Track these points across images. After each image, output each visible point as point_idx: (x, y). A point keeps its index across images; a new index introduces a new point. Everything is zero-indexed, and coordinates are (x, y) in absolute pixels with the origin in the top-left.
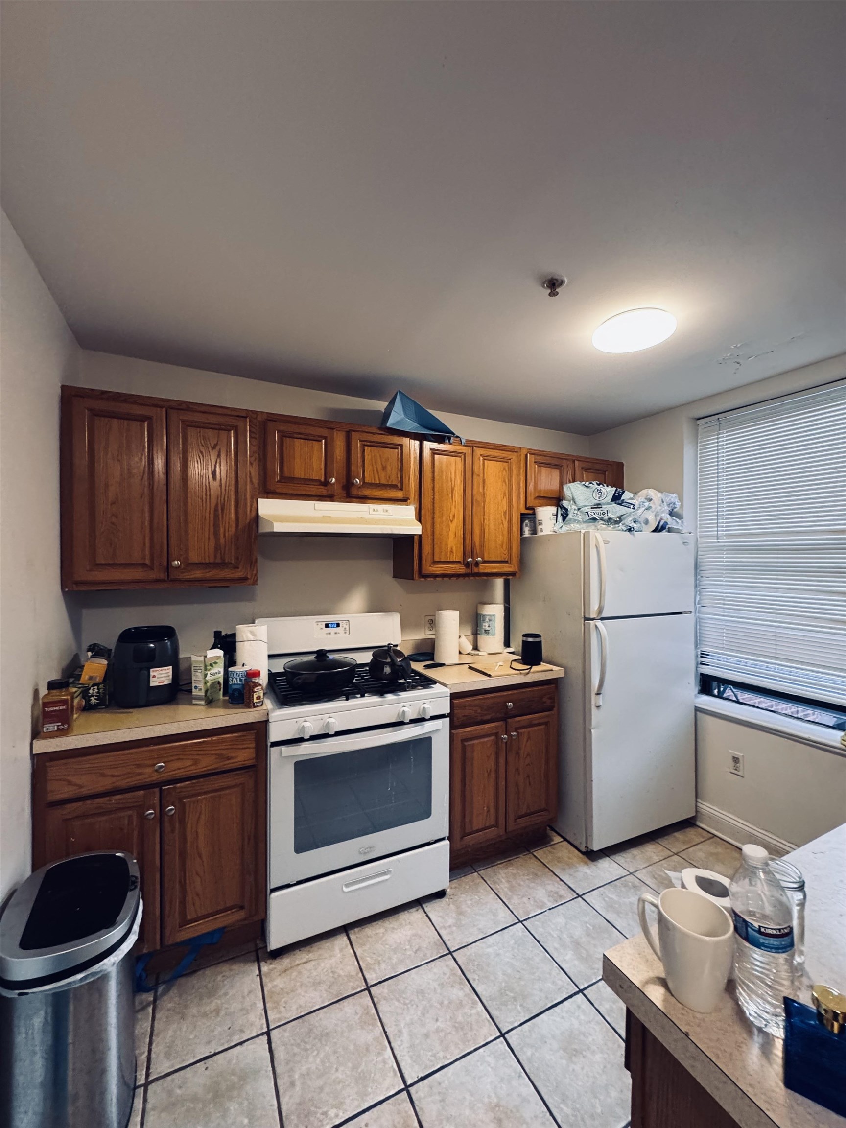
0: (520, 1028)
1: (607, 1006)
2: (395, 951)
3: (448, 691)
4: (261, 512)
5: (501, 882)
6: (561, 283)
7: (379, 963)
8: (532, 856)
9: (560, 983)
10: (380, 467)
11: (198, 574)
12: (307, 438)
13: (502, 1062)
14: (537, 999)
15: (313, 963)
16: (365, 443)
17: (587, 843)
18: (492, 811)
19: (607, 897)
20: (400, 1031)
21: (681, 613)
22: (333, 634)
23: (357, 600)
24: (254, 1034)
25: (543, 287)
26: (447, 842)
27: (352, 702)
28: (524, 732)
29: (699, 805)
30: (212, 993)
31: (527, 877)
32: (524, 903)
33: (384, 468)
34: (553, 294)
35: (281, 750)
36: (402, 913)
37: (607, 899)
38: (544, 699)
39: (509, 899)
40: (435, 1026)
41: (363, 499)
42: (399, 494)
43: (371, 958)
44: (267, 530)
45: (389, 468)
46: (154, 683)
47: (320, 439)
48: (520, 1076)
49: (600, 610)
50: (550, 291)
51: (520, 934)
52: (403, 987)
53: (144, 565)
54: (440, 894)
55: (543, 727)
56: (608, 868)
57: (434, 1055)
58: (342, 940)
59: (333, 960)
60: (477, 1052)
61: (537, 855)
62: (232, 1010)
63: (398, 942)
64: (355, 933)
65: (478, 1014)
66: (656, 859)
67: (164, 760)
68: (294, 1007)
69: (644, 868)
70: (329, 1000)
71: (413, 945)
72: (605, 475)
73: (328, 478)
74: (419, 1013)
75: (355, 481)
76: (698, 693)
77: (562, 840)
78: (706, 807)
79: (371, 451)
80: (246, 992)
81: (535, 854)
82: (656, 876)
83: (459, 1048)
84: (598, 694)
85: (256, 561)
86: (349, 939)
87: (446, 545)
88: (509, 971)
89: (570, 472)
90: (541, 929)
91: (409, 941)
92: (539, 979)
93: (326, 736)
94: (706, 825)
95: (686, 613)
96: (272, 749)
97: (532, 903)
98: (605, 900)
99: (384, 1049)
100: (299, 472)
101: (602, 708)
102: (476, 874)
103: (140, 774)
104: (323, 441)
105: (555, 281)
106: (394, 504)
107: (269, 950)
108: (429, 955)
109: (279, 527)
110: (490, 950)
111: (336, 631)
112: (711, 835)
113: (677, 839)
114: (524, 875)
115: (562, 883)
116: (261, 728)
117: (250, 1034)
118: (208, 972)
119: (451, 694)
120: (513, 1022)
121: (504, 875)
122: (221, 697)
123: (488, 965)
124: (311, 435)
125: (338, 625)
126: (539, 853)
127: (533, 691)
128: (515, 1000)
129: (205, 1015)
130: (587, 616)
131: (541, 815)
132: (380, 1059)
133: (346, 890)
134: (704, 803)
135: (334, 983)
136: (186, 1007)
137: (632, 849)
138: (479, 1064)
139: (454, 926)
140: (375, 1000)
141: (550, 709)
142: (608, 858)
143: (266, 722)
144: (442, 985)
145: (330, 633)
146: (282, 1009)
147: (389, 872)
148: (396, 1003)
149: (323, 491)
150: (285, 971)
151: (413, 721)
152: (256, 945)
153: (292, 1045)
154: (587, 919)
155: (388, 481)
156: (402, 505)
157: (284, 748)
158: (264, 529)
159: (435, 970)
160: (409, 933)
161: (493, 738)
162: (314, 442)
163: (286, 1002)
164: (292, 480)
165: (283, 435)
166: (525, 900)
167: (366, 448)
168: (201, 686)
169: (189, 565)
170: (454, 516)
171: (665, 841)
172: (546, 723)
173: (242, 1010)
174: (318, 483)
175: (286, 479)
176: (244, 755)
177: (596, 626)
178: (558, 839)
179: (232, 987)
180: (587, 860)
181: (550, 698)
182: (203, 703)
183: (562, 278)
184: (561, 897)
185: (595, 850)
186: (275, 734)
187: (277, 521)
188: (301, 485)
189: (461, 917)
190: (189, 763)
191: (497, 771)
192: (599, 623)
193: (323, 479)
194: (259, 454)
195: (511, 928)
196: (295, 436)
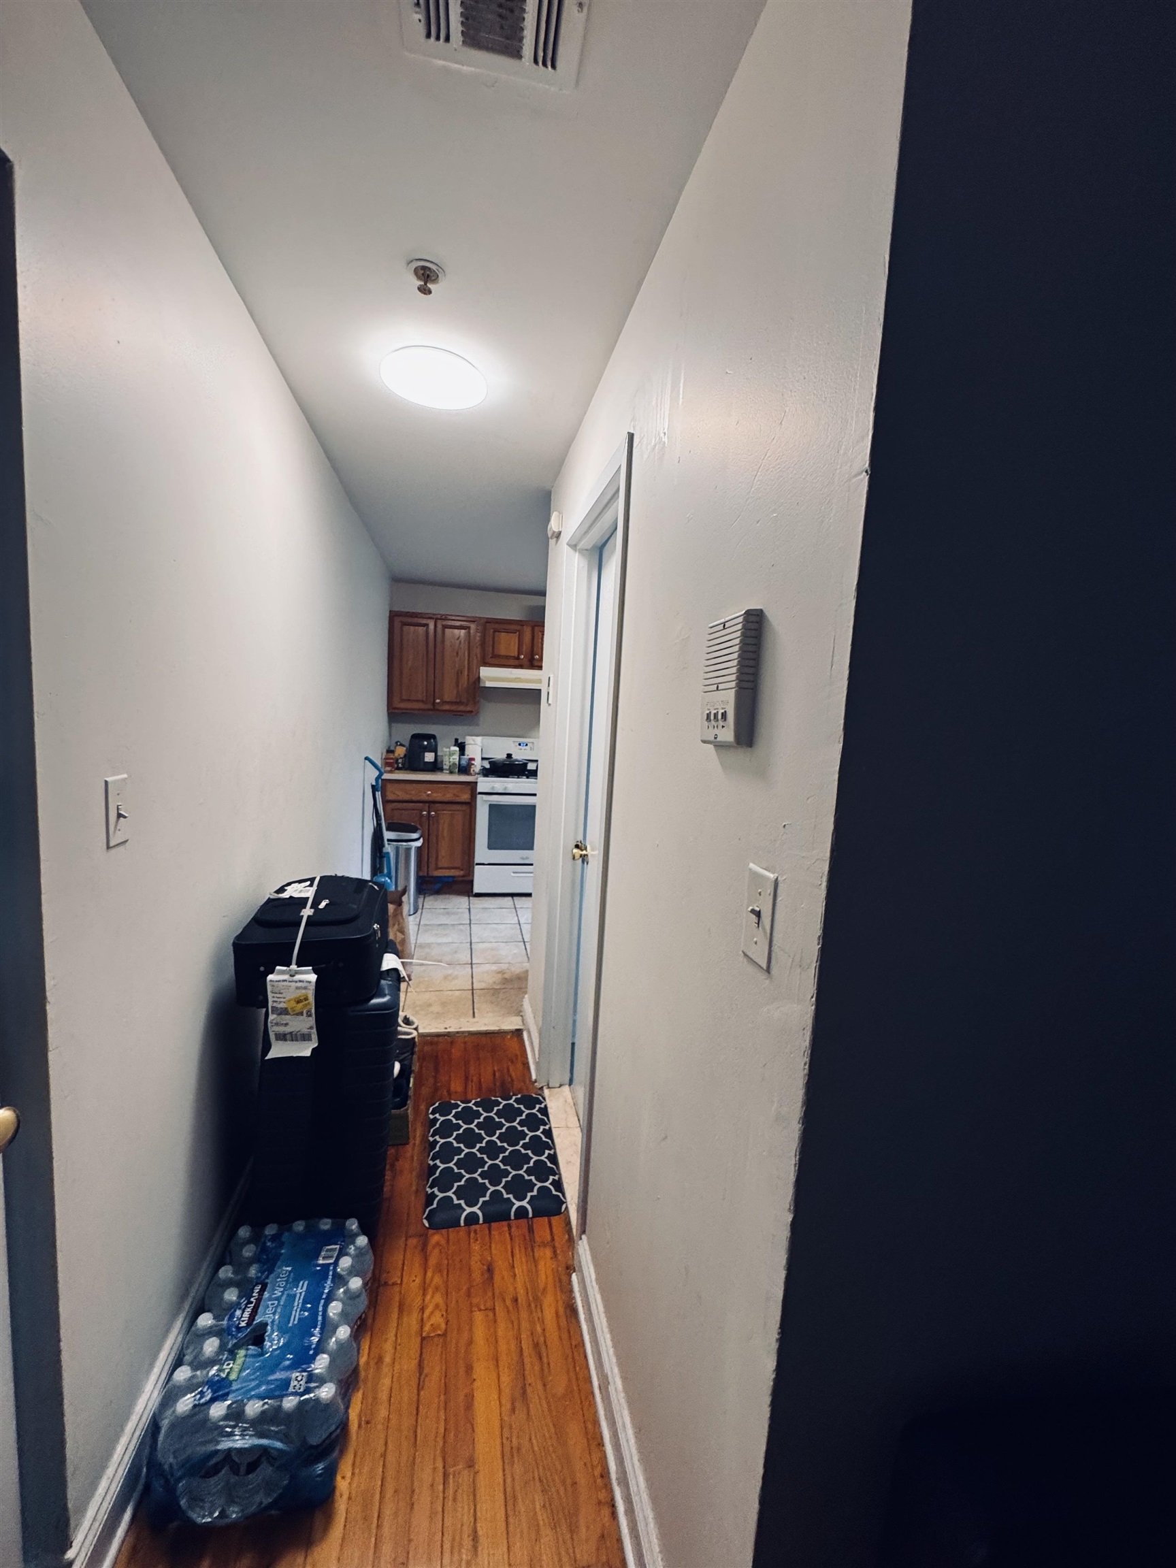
4: (481, 675)
11: (447, 707)
12: (509, 631)
22: (523, 750)
46: (427, 760)
53: (423, 701)
67: (431, 791)
73: (520, 655)
75: (535, 657)
85: (478, 702)
86: (513, 899)
93: (505, 794)
96: (478, 796)
100: (502, 651)
103: (421, 795)
104: (517, 633)
109: (488, 684)
111: (525, 748)
116: (474, 785)
122: (457, 768)
124: (510, 629)
125: (527, 745)
133: (512, 874)
143: (476, 783)
145: (521, 749)
149: (516, 662)
157: (484, 796)
158: (482, 685)
162: (512, 634)
164: (499, 656)
165: (496, 631)
168: (447, 763)
169: (444, 702)
174: (514, 658)
175: (494, 656)
176: (465, 797)
182: (448, 772)
186: (480, 789)
187: (489, 680)
188: (505, 659)
190: (441, 795)
193: (516, 656)
196: (502, 631)
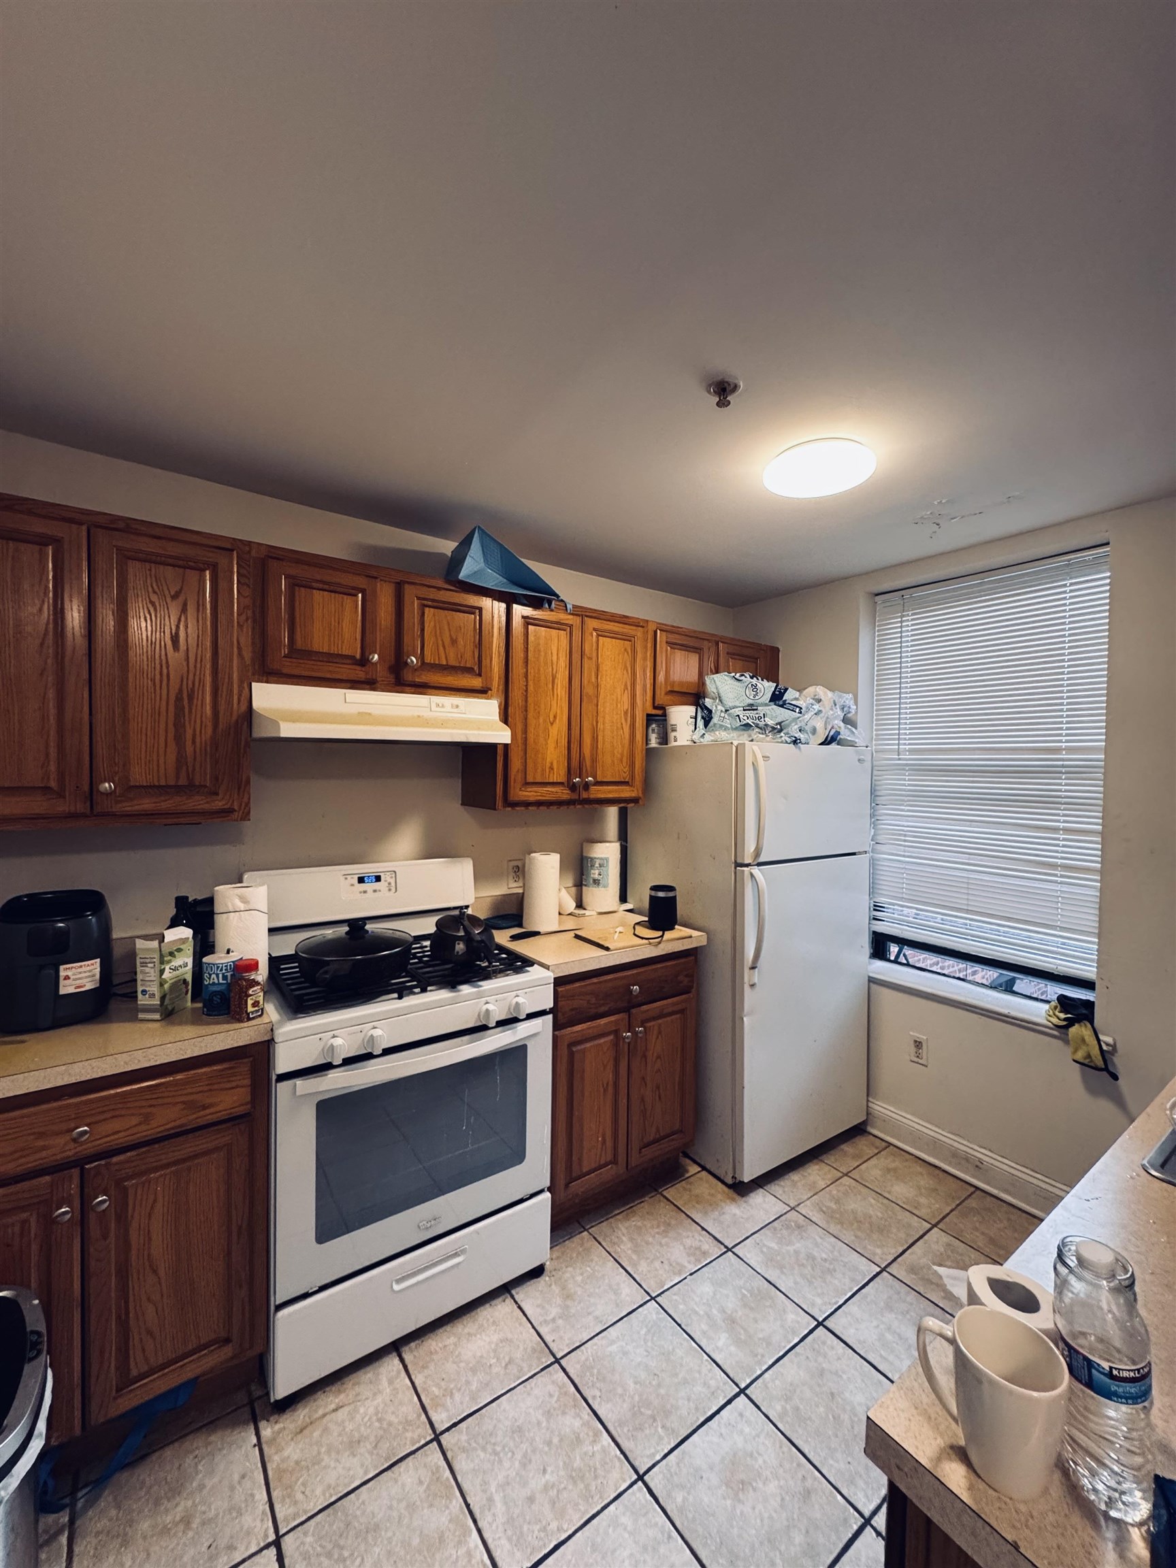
0: (664, 1462)
1: (779, 1408)
2: (474, 1371)
3: (550, 976)
4: (255, 705)
5: (622, 1241)
6: (736, 387)
7: (452, 1395)
8: (662, 1198)
9: (713, 1383)
10: (447, 641)
11: (146, 804)
12: (333, 589)
13: (643, 1520)
14: (684, 1412)
15: (346, 1409)
16: (425, 602)
17: (735, 1173)
18: (609, 1143)
19: (764, 1245)
20: (490, 1500)
21: (854, 854)
22: (370, 894)
23: (406, 839)
24: (253, 1549)
25: (709, 392)
26: (548, 1195)
27: (410, 1001)
28: (654, 1026)
29: (870, 1104)
30: (175, 1491)
31: (657, 1230)
32: (656, 1270)
33: (454, 642)
34: (723, 403)
35: (295, 1085)
36: (482, 1308)
37: (765, 1250)
38: (681, 978)
39: (635, 1265)
40: (543, 1481)
41: (421, 688)
42: (477, 682)
43: (439, 1387)
44: (268, 733)
45: (461, 642)
46: (66, 988)
47: (353, 591)
48: (670, 1537)
49: (758, 853)
50: (718, 399)
51: (654, 1317)
52: (491, 1427)
53: (46, 789)
54: (537, 1272)
55: (678, 1016)
56: (763, 1204)
57: (544, 1529)
58: (392, 1364)
59: (379, 1399)
60: (606, 1511)
61: (667, 1195)
62: (212, 1514)
63: (479, 1354)
64: (411, 1351)
65: (604, 1450)
66: (822, 1184)
67: (88, 1120)
68: (318, 1492)
69: (808, 1199)
70: (376, 1467)
71: (502, 1356)
72: (756, 663)
73: (367, 654)
74: (517, 1463)
75: (409, 660)
76: (870, 958)
77: (700, 1169)
78: (881, 1108)
79: (434, 615)
80: (236, 1477)
81: (665, 1193)
82: (824, 1209)
83: (580, 1510)
84: (753, 968)
85: (248, 782)
86: (402, 1360)
87: (544, 759)
88: (643, 1375)
89: (712, 659)
90: (681, 1307)
91: (495, 1351)
92: (685, 1382)
93: (369, 1056)
94: (880, 1131)
95: (860, 853)
96: (278, 1085)
97: (667, 1267)
98: (762, 1252)
99: (466, 1533)
100: (320, 642)
101: (757, 988)
102: (586, 1233)
103: (44, 1148)
104: (360, 595)
105: (726, 385)
106: (469, 697)
107: (272, 1400)
108: (526, 1369)
109: (288, 730)
110: (614, 1348)
111: (375, 888)
112: (884, 1144)
113: (845, 1154)
114: (652, 1227)
115: (704, 1232)
116: (261, 1053)
117: (247, 1548)
118: (168, 1452)
119: (555, 979)
120: (653, 1455)
121: (625, 1231)
122: (189, 1004)
123: (613, 1371)
124: (339, 584)
125: (378, 879)
126: (670, 1193)
127: (667, 967)
128: (655, 1420)
129: (165, 1531)
130: (739, 861)
131: (673, 1140)
132: (462, 1551)
133: (396, 1287)
134: (878, 1103)
135: (382, 1437)
136: (131, 1523)
137: (790, 1174)
138: (610, 1530)
139: (560, 1318)
140: (449, 1455)
141: (687, 991)
142: (761, 1190)
143: (269, 1042)
144: (548, 1414)
145: (365, 892)
146: (299, 1496)
147: (463, 1252)
148: (482, 1455)
149: (359, 673)
150: (301, 1431)
151: (501, 1024)
152: (250, 1393)
153: (318, 1555)
154: (741, 1283)
155: (460, 663)
156: (478, 698)
157: (299, 1082)
158: (260, 732)
159: (536, 1391)
160: (495, 1338)
161: (611, 1037)
162: (345, 597)
163: (304, 1484)
164: (308, 654)
165: (294, 584)
166: (657, 1264)
167: (427, 610)
168: (154, 989)
169: (128, 789)
170: (555, 717)
171: (830, 1158)
172: (682, 1011)
173: (230, 1511)
174: (348, 661)
175: (297, 653)
176: (231, 1100)
177: (752, 875)
178: (693, 1169)
179: (211, 1473)
180: (735, 1196)
181: (687, 976)
182: (157, 1016)
183: (736, 381)
184: (705, 1254)
185: (746, 1181)
186: (284, 1061)
187: (286, 720)
188: (325, 664)
189: (569, 1303)
190: (135, 1121)
191: (616, 1085)
192: (756, 871)
193: (358, 656)
194: (254, 612)
195: (640, 1309)
196: (315, 585)
